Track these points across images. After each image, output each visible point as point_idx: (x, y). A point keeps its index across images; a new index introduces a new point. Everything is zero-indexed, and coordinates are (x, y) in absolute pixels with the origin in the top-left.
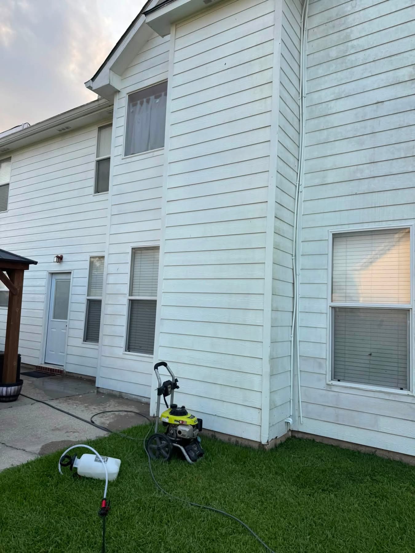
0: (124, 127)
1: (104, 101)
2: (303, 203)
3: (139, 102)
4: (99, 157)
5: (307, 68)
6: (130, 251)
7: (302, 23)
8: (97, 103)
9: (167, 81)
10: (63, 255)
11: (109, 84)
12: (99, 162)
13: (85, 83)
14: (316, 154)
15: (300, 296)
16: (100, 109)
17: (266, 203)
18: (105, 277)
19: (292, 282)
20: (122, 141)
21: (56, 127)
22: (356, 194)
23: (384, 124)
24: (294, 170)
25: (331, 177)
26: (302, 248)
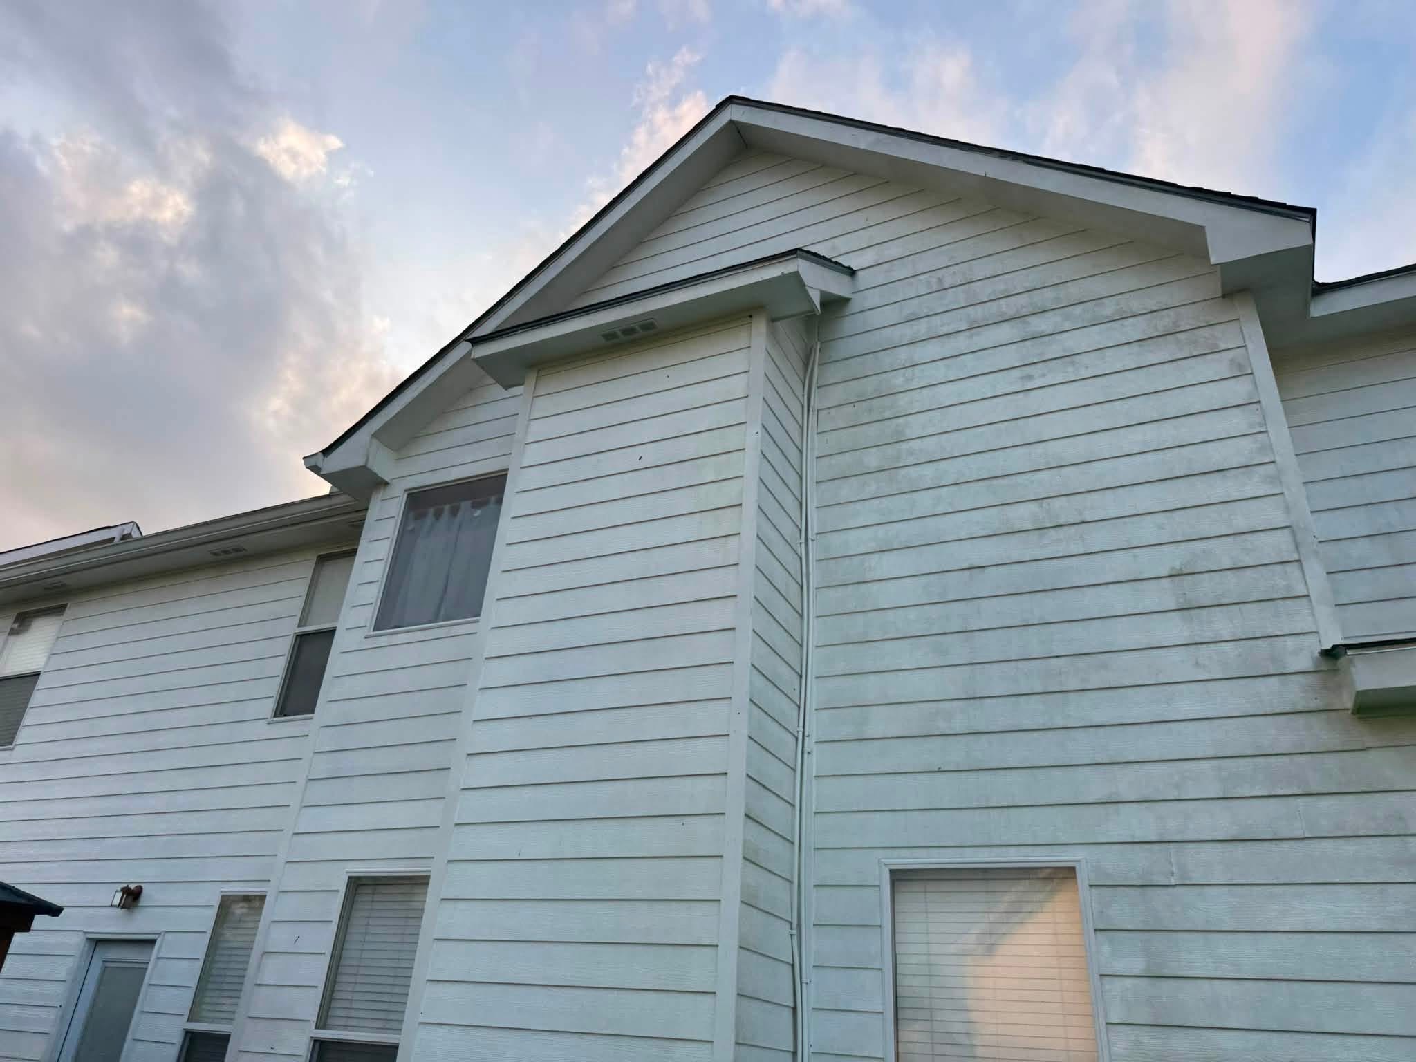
0: (383, 562)
1: (344, 498)
2: (814, 782)
3: (431, 511)
4: (305, 626)
5: (817, 483)
6: (342, 886)
7: (806, 397)
8: (326, 503)
9: (507, 474)
10: (142, 885)
11: (364, 467)
12: (302, 640)
13: (304, 458)
14: (840, 667)
15: (812, 1050)
16: (333, 516)
17: (723, 777)
18: (253, 960)
19: (792, 1004)
20: (373, 594)
21: (210, 546)
22: (940, 771)
23: (989, 613)
24: (791, 699)
25: (879, 723)
26: (817, 905)
